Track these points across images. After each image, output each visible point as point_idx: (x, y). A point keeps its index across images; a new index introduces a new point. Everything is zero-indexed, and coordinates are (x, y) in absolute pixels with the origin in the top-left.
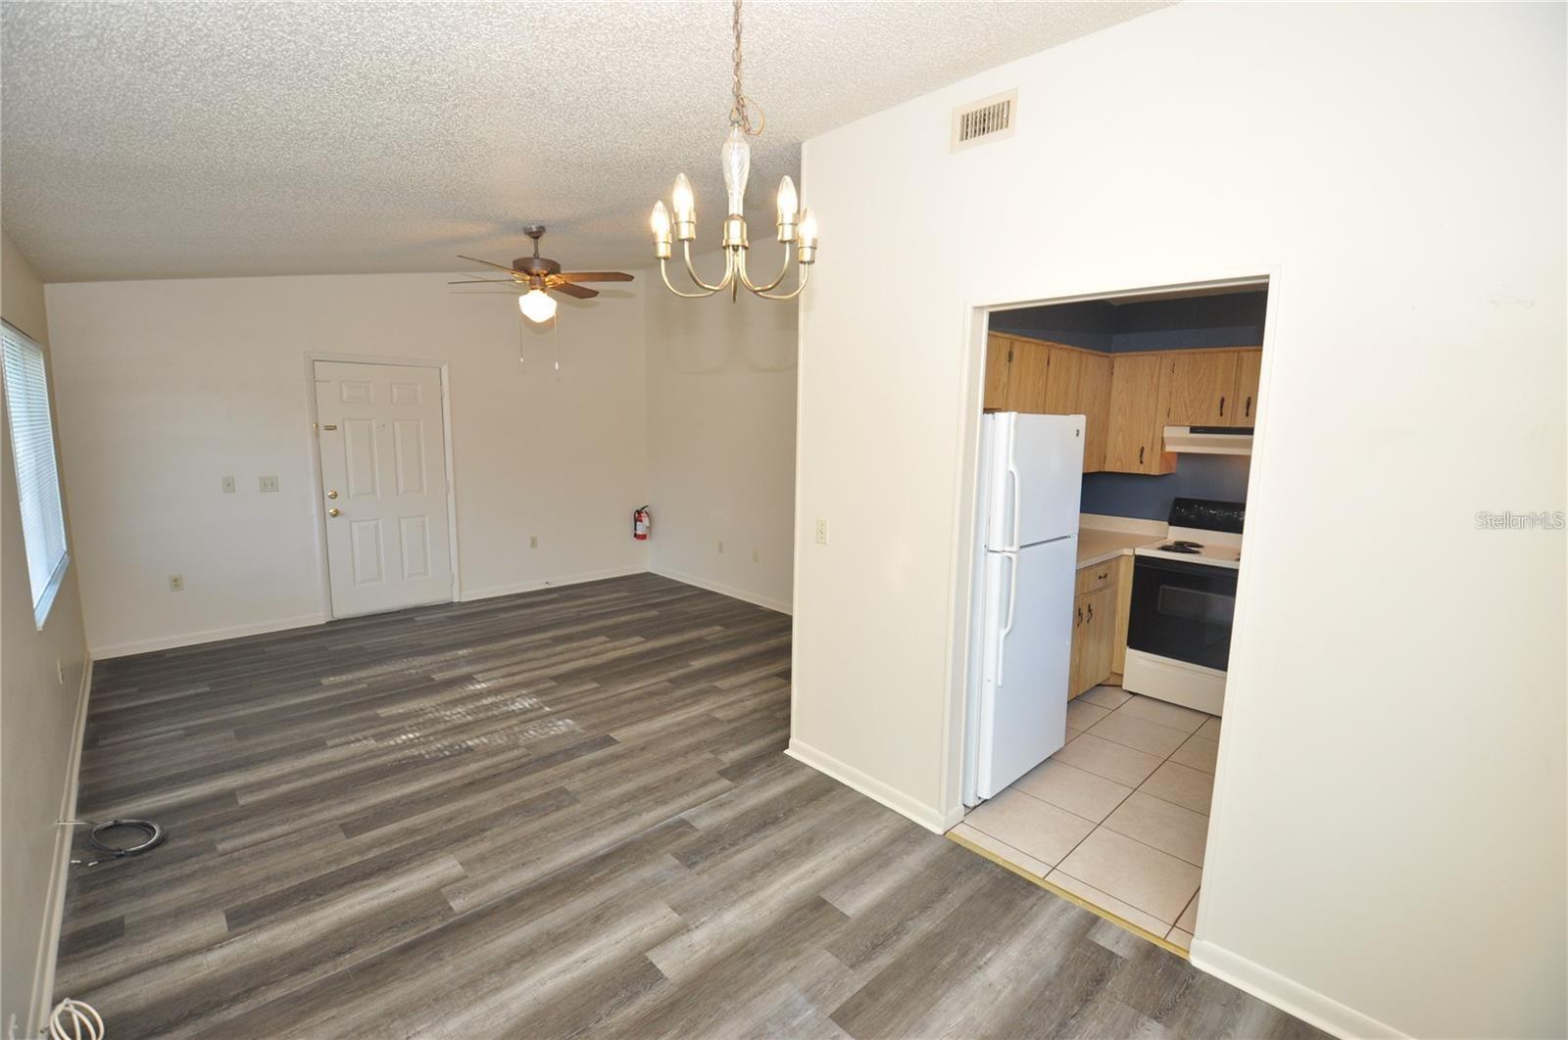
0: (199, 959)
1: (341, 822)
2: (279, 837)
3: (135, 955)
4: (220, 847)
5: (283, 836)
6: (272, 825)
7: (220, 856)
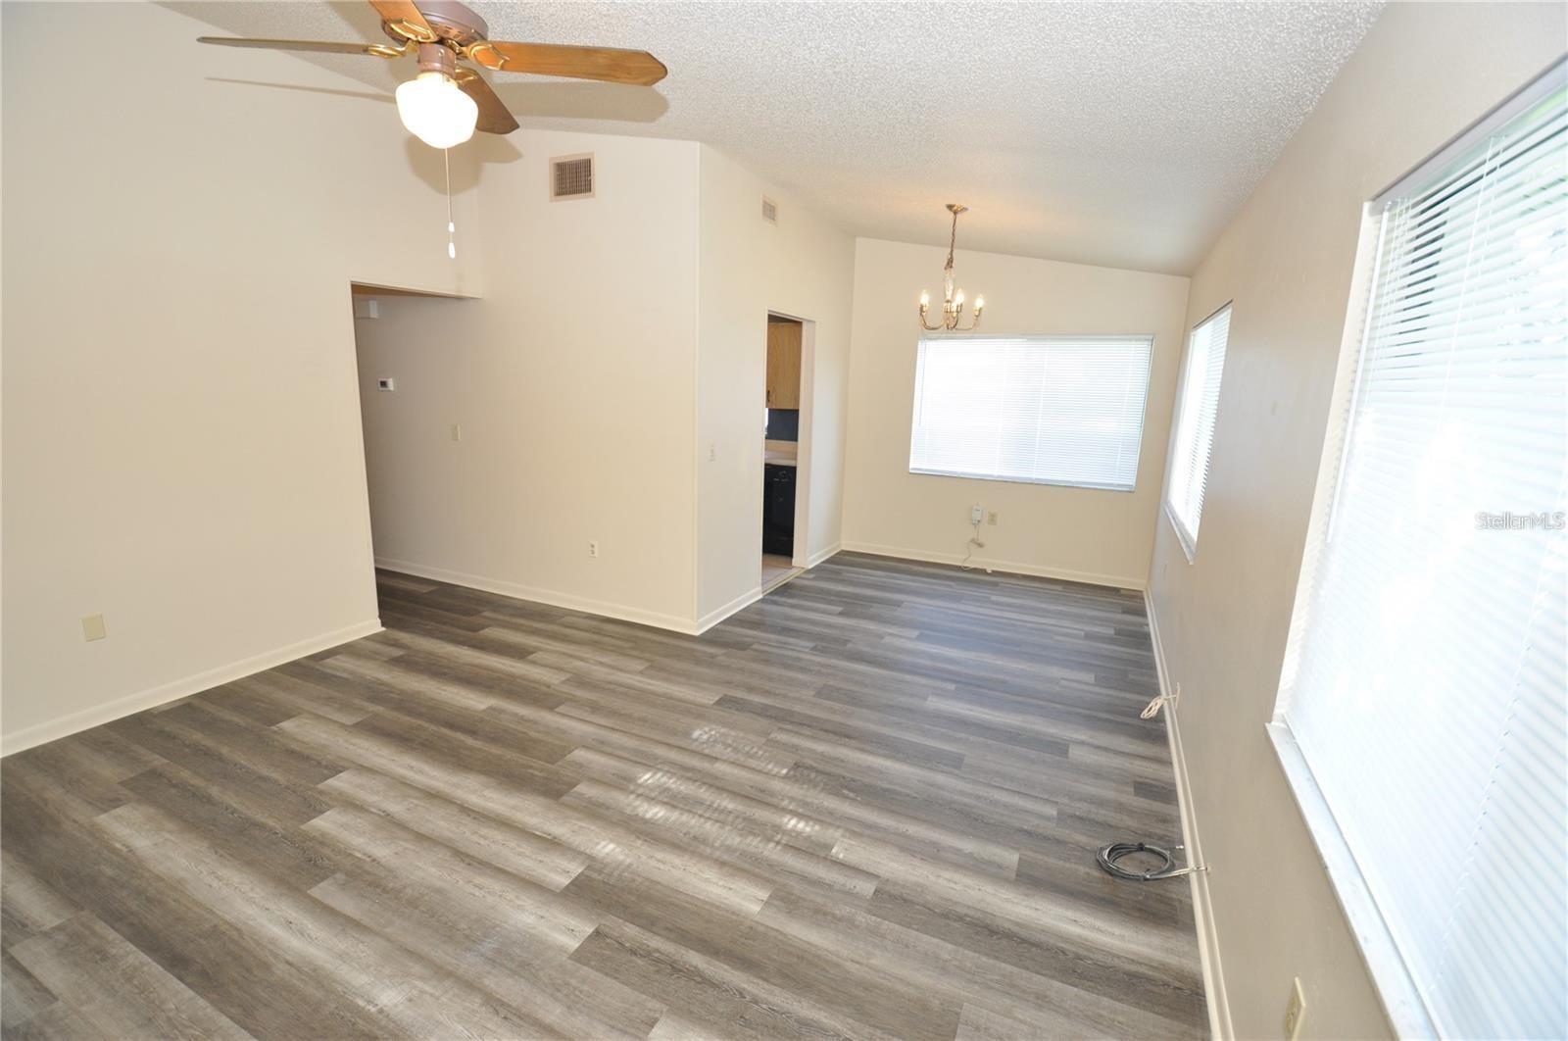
0: (1090, 740)
1: (956, 772)
2: (1007, 790)
3: (1127, 764)
4: (1054, 812)
5: (1003, 788)
6: (1006, 806)
7: (1056, 803)
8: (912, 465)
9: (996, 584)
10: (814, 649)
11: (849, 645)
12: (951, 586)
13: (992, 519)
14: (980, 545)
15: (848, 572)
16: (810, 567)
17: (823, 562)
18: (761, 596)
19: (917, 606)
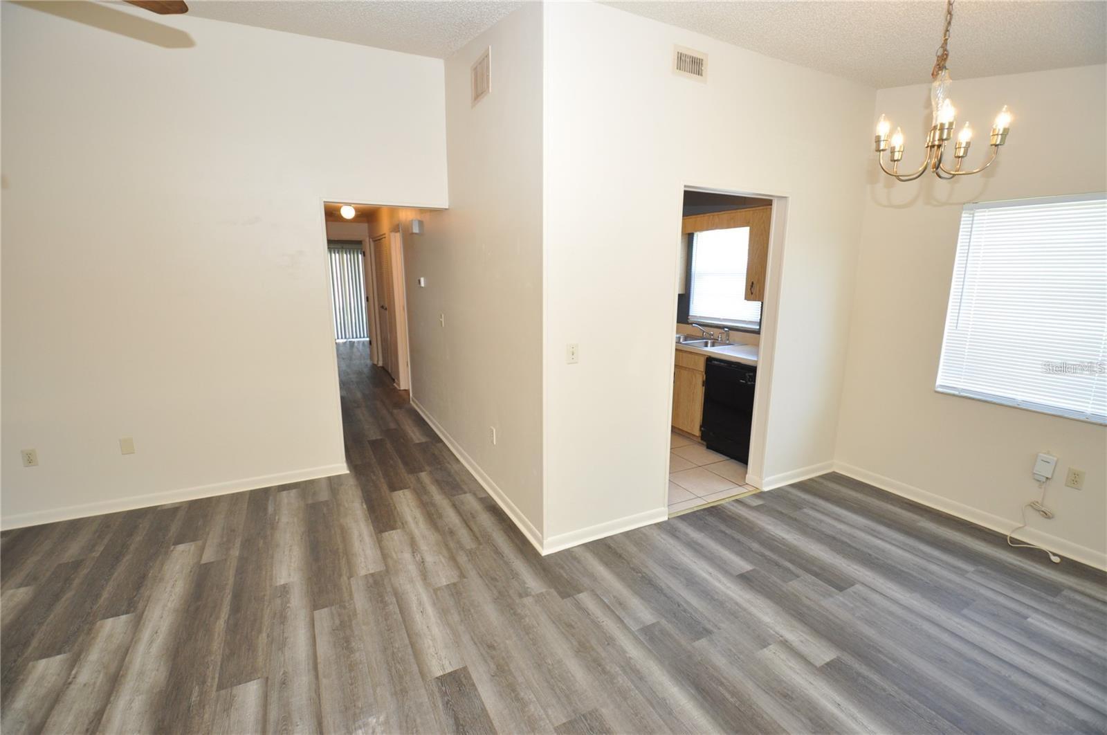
8: (940, 381)
9: (1054, 589)
10: (647, 630)
11: (703, 643)
12: (962, 573)
13: (1075, 480)
14: (1046, 515)
15: (814, 507)
16: (766, 489)
17: (792, 486)
18: (665, 518)
19: (875, 597)
